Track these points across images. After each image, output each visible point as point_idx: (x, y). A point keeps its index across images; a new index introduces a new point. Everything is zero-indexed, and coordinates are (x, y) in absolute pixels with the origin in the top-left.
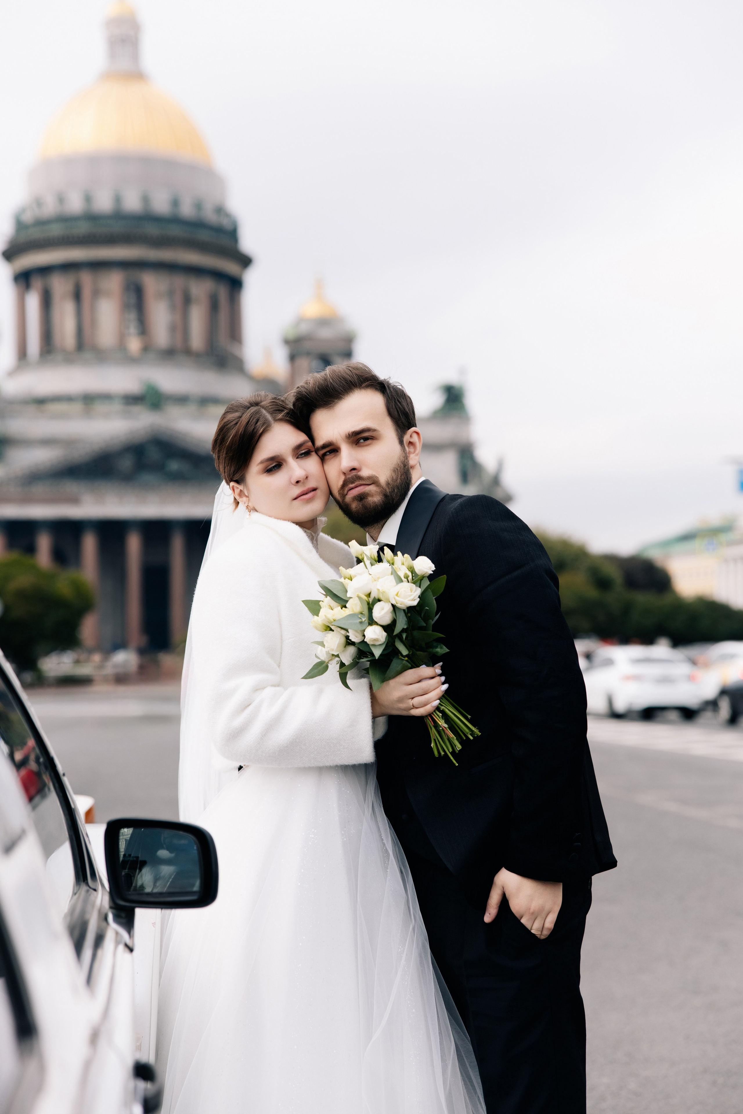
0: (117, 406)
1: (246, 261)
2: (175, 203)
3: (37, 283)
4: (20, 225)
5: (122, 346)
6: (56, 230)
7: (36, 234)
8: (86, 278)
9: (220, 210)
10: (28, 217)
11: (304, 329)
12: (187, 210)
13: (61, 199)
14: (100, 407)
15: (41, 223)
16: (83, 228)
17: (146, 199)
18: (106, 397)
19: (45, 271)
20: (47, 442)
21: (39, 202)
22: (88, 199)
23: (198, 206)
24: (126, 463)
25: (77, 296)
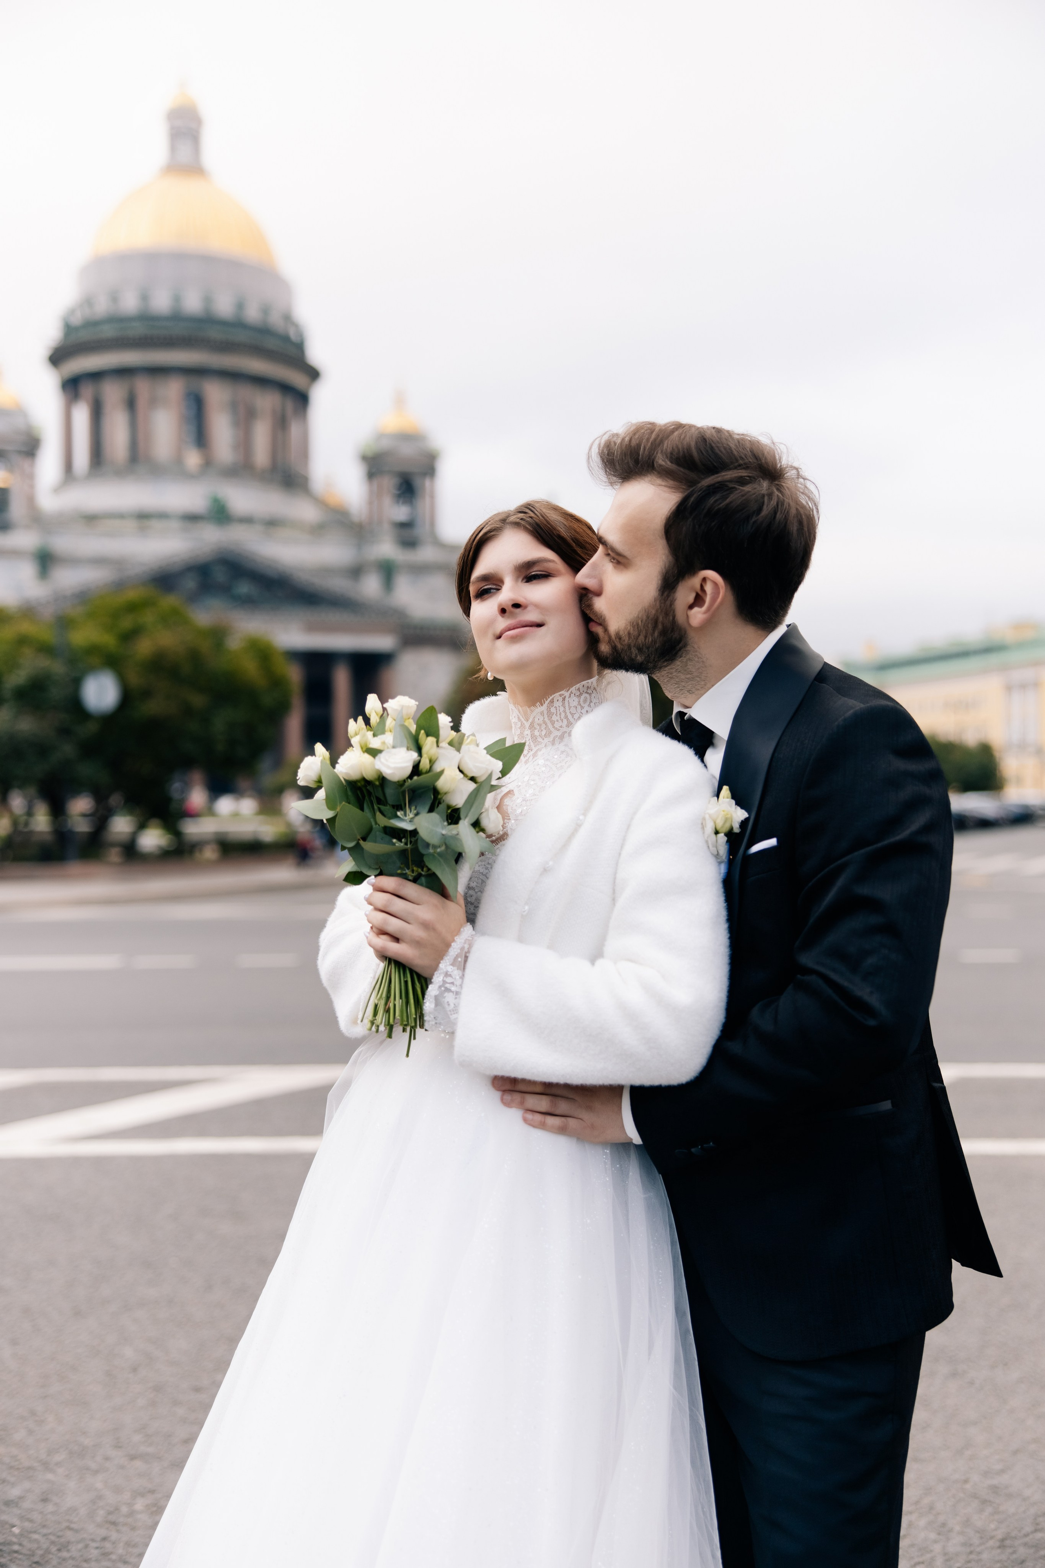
0: (175, 524)
1: (314, 374)
2: (240, 306)
3: (87, 390)
4: (69, 329)
5: (179, 461)
6: (108, 332)
7: (85, 336)
8: (143, 386)
9: (288, 318)
10: (77, 320)
11: (385, 444)
12: (252, 314)
13: (114, 298)
14: (155, 524)
15: (91, 324)
16: (138, 330)
17: (208, 300)
18: (162, 516)
19: (96, 376)
20: (98, 561)
21: (88, 301)
22: (145, 297)
23: (266, 310)
24: (190, 583)
25: (131, 404)
